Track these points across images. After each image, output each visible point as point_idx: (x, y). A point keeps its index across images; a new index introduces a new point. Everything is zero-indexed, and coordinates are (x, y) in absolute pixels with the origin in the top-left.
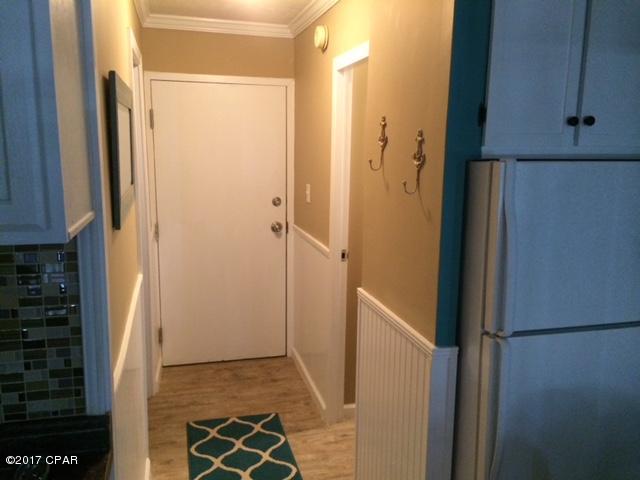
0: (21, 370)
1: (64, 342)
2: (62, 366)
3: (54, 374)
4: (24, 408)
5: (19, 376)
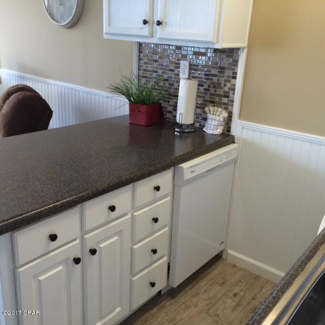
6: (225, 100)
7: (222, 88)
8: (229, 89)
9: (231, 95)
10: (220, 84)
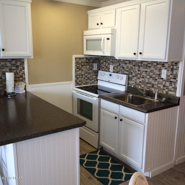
0: (169, 85)
1: (175, 82)
2: (174, 87)
3: (173, 88)
4: (168, 92)
5: (168, 87)
6: (21, 79)
7: (19, 74)
8: (22, 74)
9: (23, 76)
10: (18, 72)
